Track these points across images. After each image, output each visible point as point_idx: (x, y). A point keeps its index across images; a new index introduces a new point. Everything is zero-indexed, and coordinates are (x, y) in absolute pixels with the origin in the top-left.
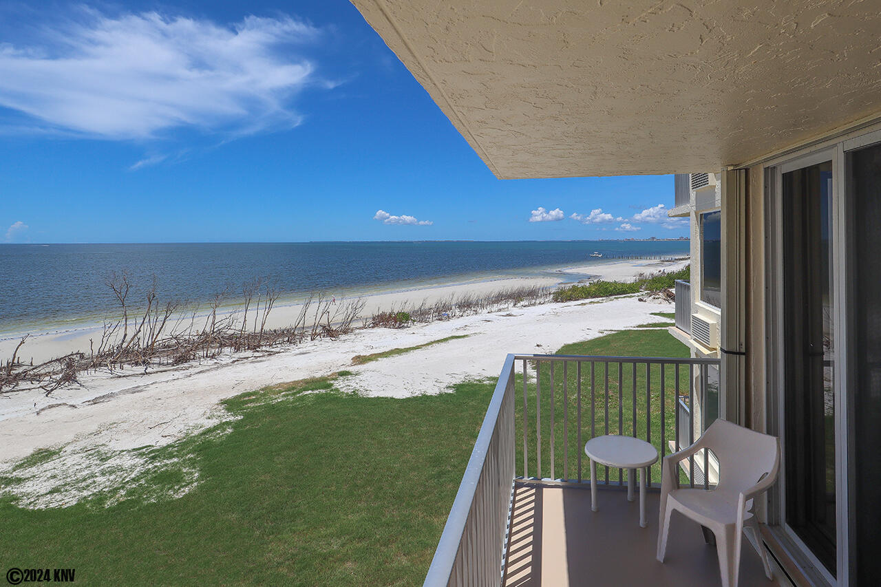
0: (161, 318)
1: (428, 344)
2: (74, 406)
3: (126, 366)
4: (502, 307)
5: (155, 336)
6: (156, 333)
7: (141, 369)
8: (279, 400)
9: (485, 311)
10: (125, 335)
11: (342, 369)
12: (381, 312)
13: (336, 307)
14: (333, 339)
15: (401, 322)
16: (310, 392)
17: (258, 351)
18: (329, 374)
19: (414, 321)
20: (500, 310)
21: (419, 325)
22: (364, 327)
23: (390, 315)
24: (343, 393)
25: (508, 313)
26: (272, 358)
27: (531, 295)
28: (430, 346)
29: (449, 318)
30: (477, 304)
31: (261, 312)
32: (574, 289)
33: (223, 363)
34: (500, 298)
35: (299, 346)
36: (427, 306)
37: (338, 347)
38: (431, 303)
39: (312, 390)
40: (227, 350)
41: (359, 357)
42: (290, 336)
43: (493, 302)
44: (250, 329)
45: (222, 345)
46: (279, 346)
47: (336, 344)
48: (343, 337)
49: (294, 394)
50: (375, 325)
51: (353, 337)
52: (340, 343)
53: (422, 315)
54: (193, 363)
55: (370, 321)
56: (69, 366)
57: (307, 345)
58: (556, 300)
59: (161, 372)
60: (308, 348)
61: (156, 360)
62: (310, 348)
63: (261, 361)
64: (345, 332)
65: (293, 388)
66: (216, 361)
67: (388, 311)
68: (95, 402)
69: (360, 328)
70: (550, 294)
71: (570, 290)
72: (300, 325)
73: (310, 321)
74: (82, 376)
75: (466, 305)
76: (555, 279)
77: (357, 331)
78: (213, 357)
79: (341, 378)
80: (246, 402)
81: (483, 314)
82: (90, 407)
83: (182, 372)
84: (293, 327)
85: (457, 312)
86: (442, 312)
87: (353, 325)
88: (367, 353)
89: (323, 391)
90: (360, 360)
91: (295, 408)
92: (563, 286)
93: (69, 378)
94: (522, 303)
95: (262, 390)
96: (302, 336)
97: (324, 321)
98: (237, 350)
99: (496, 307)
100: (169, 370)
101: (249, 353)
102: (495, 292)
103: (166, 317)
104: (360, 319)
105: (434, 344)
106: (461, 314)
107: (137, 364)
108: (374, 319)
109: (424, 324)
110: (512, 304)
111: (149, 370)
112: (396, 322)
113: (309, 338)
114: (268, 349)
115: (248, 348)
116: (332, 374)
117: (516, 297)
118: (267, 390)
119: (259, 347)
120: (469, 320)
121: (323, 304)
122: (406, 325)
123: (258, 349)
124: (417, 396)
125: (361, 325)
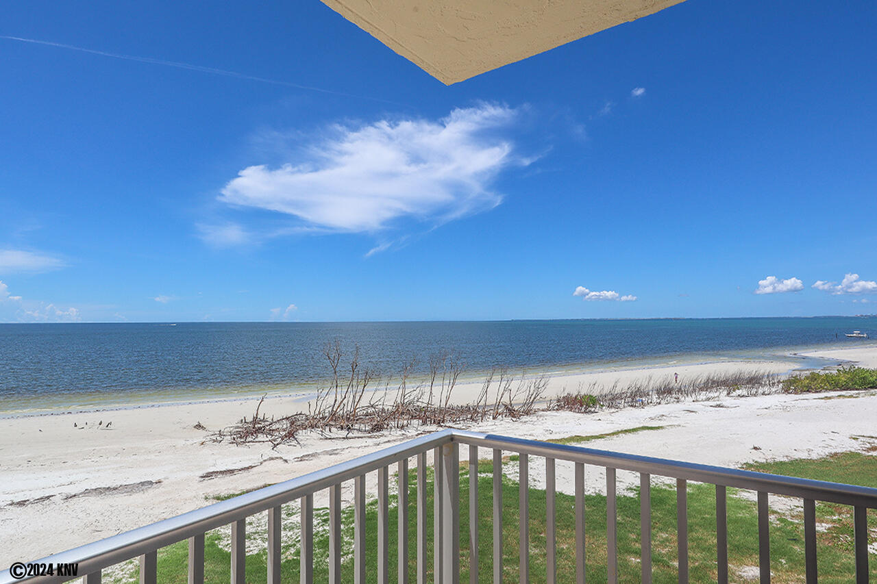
0: (360, 388)
1: (613, 434)
2: (286, 461)
3: (333, 429)
4: (711, 395)
5: (356, 403)
6: (357, 400)
7: (344, 433)
9: (689, 399)
10: (336, 401)
12: (566, 395)
13: (518, 385)
14: (514, 419)
15: (588, 406)
17: (441, 426)
19: (603, 406)
20: (708, 399)
21: (606, 410)
22: (548, 410)
23: (576, 398)
24: (510, 480)
25: (718, 403)
27: (754, 382)
28: (615, 436)
29: (643, 405)
30: (680, 390)
31: (446, 387)
32: (814, 377)
33: (409, 435)
34: (711, 384)
35: (481, 424)
36: (618, 390)
37: (517, 429)
38: (622, 387)
39: (480, 472)
40: (415, 422)
42: (473, 413)
43: (701, 389)
44: (436, 403)
45: (413, 417)
47: (516, 425)
48: (524, 418)
50: (560, 408)
51: (535, 418)
52: (521, 424)
53: (613, 400)
54: (385, 432)
55: (554, 404)
56: (292, 423)
57: (488, 423)
58: (786, 391)
59: (358, 438)
60: (488, 427)
61: (357, 426)
62: (491, 428)
64: (527, 413)
65: (462, 467)
66: (403, 432)
67: (574, 393)
68: (301, 459)
69: (543, 410)
70: (779, 382)
71: (807, 378)
72: (482, 403)
73: (492, 400)
74: (302, 435)
75: (665, 391)
76: (791, 364)
77: (541, 413)
78: (402, 427)
79: (512, 463)
80: (416, 477)
81: (687, 402)
82: (296, 463)
83: (374, 439)
84: (476, 404)
85: (655, 398)
86: (636, 397)
87: (535, 406)
88: (545, 438)
89: (490, 476)
92: (798, 373)
93: (291, 435)
94: (738, 392)
96: (484, 414)
97: (506, 400)
98: (424, 423)
99: (703, 395)
100: (365, 437)
101: (433, 427)
102: (703, 378)
103: (365, 386)
104: (543, 400)
105: (620, 435)
106: (658, 401)
107: (342, 428)
108: (558, 401)
109: (613, 410)
110: (725, 392)
111: (350, 435)
112: (582, 406)
113: (491, 417)
114: (450, 424)
115: (434, 422)
116: (505, 458)
117: (731, 384)
119: (443, 422)
120: (668, 408)
121: (504, 383)
122: (593, 410)
123: (442, 424)
124: (590, 495)
125: (545, 406)
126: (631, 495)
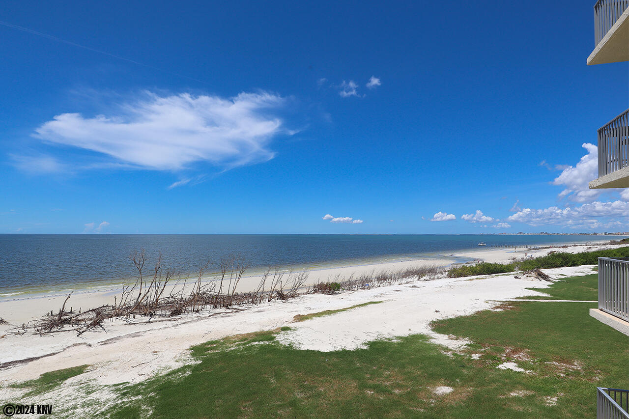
0: (163, 283)
1: (351, 308)
2: (90, 346)
3: (137, 316)
4: (409, 280)
5: (158, 296)
6: (159, 294)
7: (147, 318)
8: (232, 349)
9: (397, 283)
10: (140, 294)
11: (285, 325)
12: (320, 283)
13: (287, 278)
14: (284, 301)
15: (334, 290)
16: (257, 343)
17: (229, 309)
18: (275, 328)
19: (344, 289)
20: (407, 283)
21: (346, 292)
22: (308, 293)
23: (327, 284)
24: (281, 345)
25: (414, 285)
26: (237, 313)
27: (432, 271)
28: (353, 309)
29: (369, 288)
30: (391, 278)
31: (233, 280)
32: (464, 268)
33: (203, 316)
34: (409, 274)
35: (259, 305)
36: (354, 279)
37: (286, 308)
38: (357, 277)
39: (259, 341)
40: (208, 306)
41: (299, 316)
42: (253, 298)
43: (403, 277)
44: (225, 292)
45: (207, 303)
46: (245, 305)
47: (285, 305)
48: (290, 300)
49: (245, 344)
50: (315, 292)
51: (298, 300)
52: (288, 304)
53: (350, 285)
54: (182, 315)
55: (312, 289)
56: (98, 314)
57: (265, 305)
58: (450, 276)
59: (159, 321)
60: (264, 308)
61: (158, 312)
62: (266, 308)
63: (229, 316)
64: (293, 296)
65: (245, 339)
66: (198, 314)
67: (325, 282)
68: (105, 343)
69: (304, 294)
70: (445, 271)
71: (461, 269)
72: (261, 290)
73: (268, 287)
74: (107, 322)
75: (383, 278)
76: (450, 261)
77: (302, 296)
78: (197, 311)
79: (283, 332)
80: (208, 349)
81: (396, 285)
82: (100, 347)
83: (173, 322)
84: (256, 292)
85: (376, 283)
86: (365, 283)
87: (299, 291)
88: (305, 313)
89: (267, 343)
90: (300, 318)
91: (242, 356)
92: (455, 266)
93: (96, 323)
94: (424, 278)
95: (223, 339)
96: (262, 298)
97: (278, 288)
98: (215, 307)
99: (404, 281)
100: (165, 320)
101: (223, 310)
102: (405, 270)
103: (166, 283)
104: (304, 287)
105: (356, 308)
106: (378, 285)
107: (145, 315)
108: (314, 287)
109: (351, 292)
110: (417, 278)
111: (153, 319)
112: (330, 290)
113: (267, 300)
114: (236, 307)
115: (223, 306)
116: (277, 329)
117: (420, 273)
118: (227, 339)
119: (230, 305)
120: (384, 289)
121: (277, 276)
122: (338, 292)
123: (230, 307)
124: (338, 351)
125: (305, 291)
126: (365, 348)
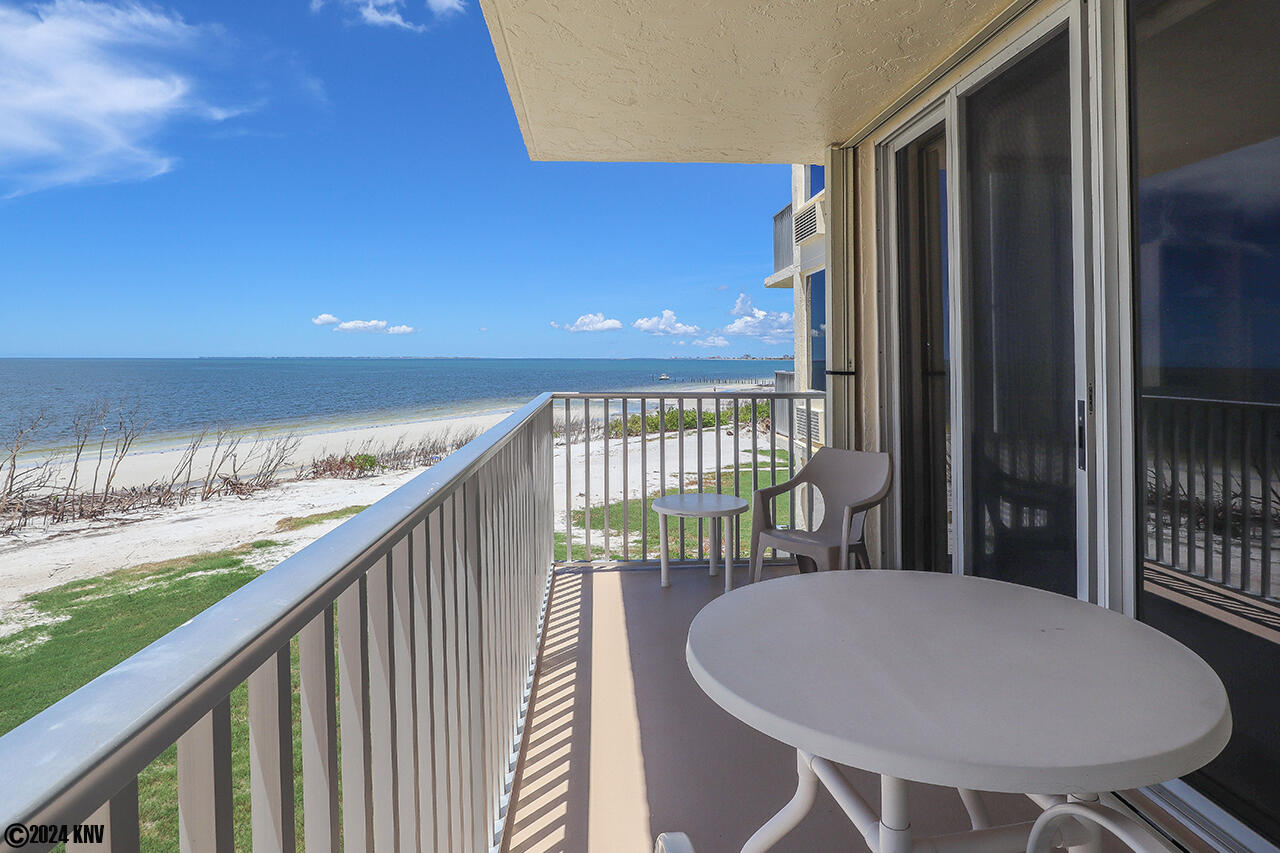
8: (141, 589)
11: (260, 538)
12: (326, 457)
14: (244, 497)
15: (362, 469)
16: (200, 573)
17: (99, 520)
18: (236, 546)
19: (384, 467)
21: (392, 473)
22: (298, 479)
23: (343, 460)
26: (125, 528)
32: (634, 421)
33: (29, 540)
35: (181, 508)
36: (406, 447)
37: (251, 509)
38: (412, 442)
39: (205, 569)
40: (37, 520)
41: (290, 519)
42: (163, 496)
45: (29, 514)
46: (141, 510)
47: (247, 504)
48: (260, 494)
49: (170, 578)
50: (318, 475)
51: (278, 493)
52: (255, 502)
53: (396, 460)
55: (309, 470)
57: (195, 506)
58: (608, 436)
60: (195, 512)
62: (200, 512)
63: (106, 534)
64: (264, 487)
65: (165, 569)
66: (15, 538)
67: (340, 455)
69: (290, 481)
72: (182, 479)
73: (199, 473)
77: (286, 485)
78: (9, 532)
79: (257, 550)
80: (78, 595)
84: (170, 482)
86: (430, 455)
87: (276, 477)
88: (306, 514)
89: (226, 571)
90: (291, 524)
91: (171, 599)
95: (109, 575)
96: (185, 495)
97: (227, 470)
98: (59, 519)
101: (83, 523)
104: (290, 467)
108: (315, 465)
109: (400, 472)
112: (352, 470)
113: (198, 498)
114: (119, 515)
115: (82, 516)
116: (242, 546)
118: (118, 575)
119: (101, 513)
122: (370, 474)
123: (100, 517)
125: (293, 475)
